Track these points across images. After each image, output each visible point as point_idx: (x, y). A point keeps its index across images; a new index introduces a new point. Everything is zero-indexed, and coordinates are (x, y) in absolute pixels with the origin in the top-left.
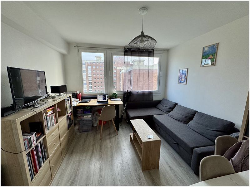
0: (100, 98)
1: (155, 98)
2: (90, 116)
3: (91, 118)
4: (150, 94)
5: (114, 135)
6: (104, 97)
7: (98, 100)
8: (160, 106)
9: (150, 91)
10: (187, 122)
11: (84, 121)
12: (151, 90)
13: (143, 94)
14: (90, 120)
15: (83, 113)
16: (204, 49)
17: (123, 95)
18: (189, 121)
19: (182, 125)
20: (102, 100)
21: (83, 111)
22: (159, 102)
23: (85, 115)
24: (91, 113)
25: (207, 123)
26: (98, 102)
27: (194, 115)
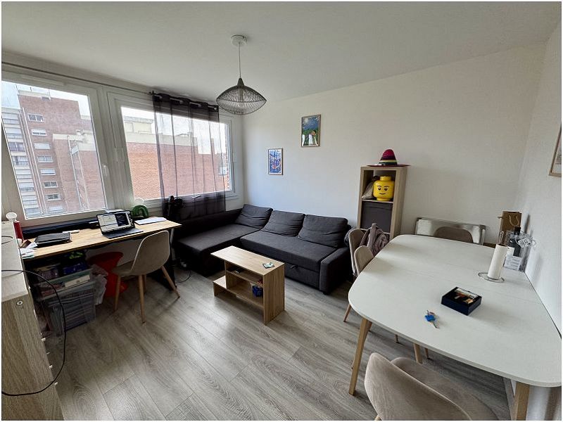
0: (110, 223)
1: (230, 206)
2: (87, 278)
3: (92, 283)
4: (220, 198)
5: (172, 301)
6: (121, 218)
7: (104, 229)
8: (242, 219)
9: (219, 193)
10: (296, 234)
11: (65, 297)
12: (220, 190)
13: (207, 200)
14: (89, 288)
15: (61, 275)
16: (303, 119)
17: (161, 209)
18: (299, 232)
19: (291, 239)
20: (116, 227)
21: (58, 267)
22: (238, 213)
23: (69, 280)
24: (88, 268)
25: (321, 227)
26: (105, 234)
27: (303, 220)
